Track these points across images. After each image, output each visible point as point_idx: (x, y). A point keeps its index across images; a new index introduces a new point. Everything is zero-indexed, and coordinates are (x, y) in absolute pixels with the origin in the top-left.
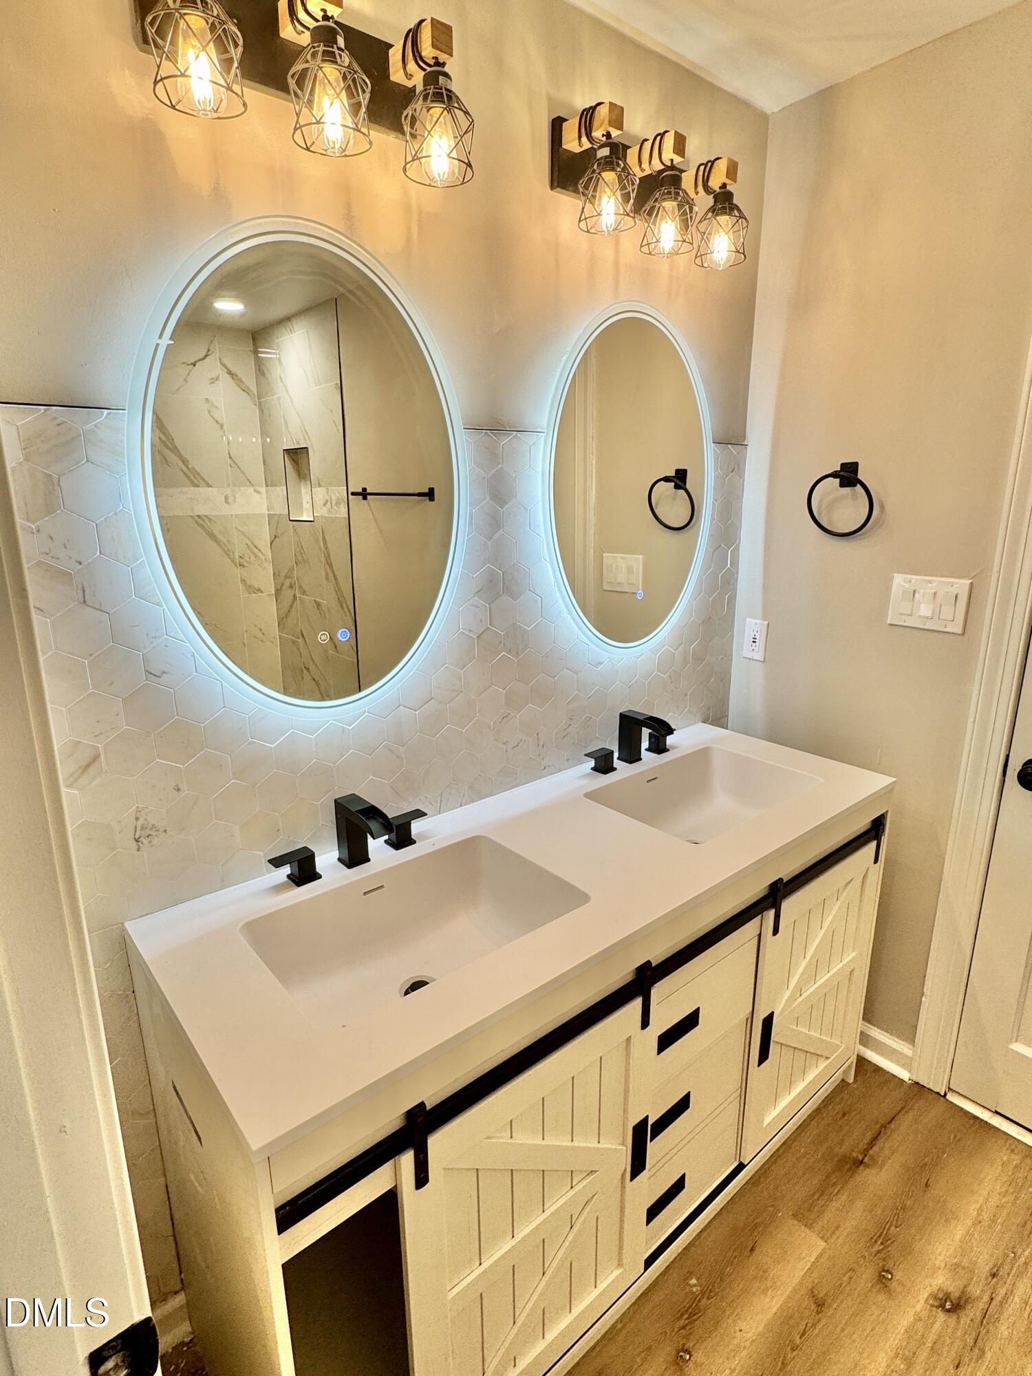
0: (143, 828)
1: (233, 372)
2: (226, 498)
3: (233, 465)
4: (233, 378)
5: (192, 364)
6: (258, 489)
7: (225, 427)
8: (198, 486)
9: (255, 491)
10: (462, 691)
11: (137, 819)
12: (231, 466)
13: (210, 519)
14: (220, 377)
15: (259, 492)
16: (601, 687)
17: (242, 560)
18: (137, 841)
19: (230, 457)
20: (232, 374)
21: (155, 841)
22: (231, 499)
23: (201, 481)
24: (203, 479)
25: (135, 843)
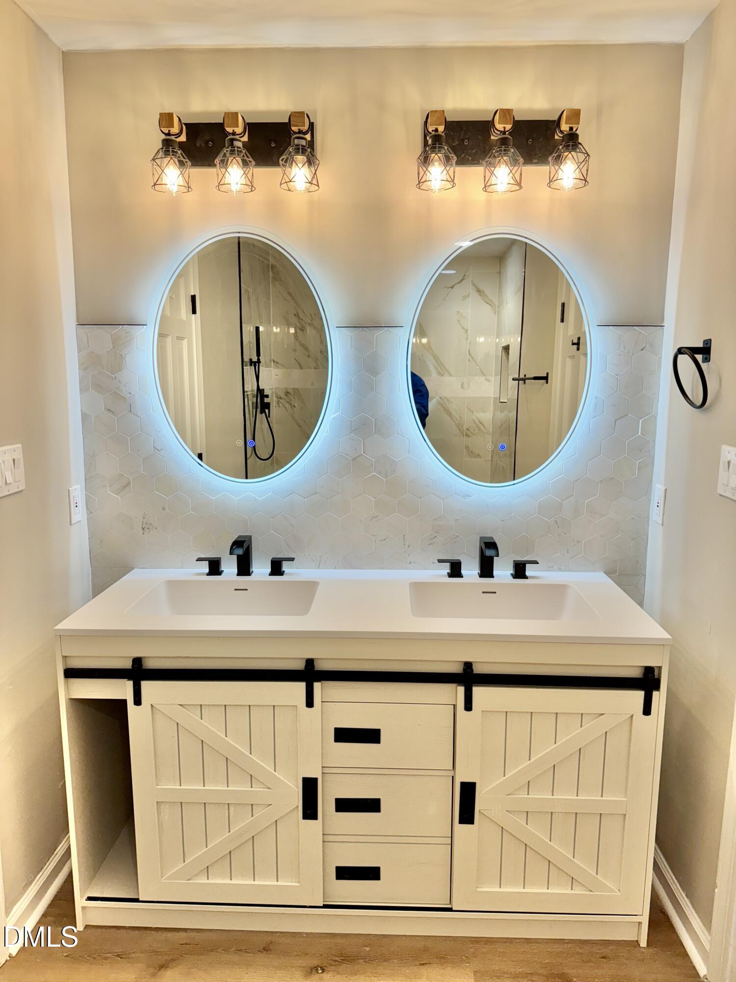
0: (146, 523)
1: (481, 290)
2: (462, 384)
3: (471, 360)
4: (480, 295)
5: (450, 287)
6: (489, 378)
7: (469, 332)
8: (443, 375)
9: (486, 379)
10: (339, 493)
11: (144, 518)
12: (469, 361)
13: (448, 400)
14: (470, 295)
15: (489, 381)
16: (468, 514)
17: (467, 432)
18: (143, 529)
19: (470, 354)
20: (480, 292)
21: (151, 532)
22: (466, 386)
23: (445, 372)
24: (447, 371)
25: (142, 530)
